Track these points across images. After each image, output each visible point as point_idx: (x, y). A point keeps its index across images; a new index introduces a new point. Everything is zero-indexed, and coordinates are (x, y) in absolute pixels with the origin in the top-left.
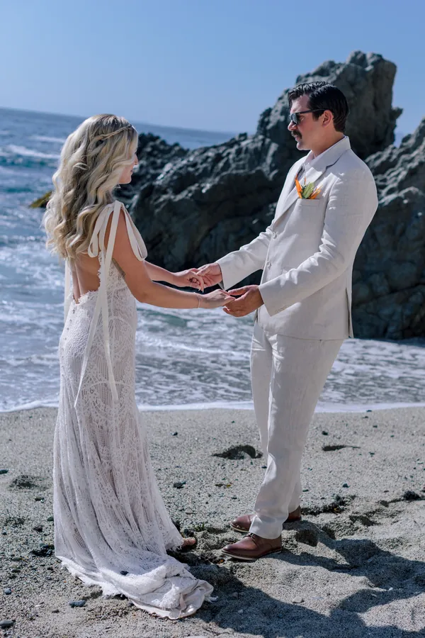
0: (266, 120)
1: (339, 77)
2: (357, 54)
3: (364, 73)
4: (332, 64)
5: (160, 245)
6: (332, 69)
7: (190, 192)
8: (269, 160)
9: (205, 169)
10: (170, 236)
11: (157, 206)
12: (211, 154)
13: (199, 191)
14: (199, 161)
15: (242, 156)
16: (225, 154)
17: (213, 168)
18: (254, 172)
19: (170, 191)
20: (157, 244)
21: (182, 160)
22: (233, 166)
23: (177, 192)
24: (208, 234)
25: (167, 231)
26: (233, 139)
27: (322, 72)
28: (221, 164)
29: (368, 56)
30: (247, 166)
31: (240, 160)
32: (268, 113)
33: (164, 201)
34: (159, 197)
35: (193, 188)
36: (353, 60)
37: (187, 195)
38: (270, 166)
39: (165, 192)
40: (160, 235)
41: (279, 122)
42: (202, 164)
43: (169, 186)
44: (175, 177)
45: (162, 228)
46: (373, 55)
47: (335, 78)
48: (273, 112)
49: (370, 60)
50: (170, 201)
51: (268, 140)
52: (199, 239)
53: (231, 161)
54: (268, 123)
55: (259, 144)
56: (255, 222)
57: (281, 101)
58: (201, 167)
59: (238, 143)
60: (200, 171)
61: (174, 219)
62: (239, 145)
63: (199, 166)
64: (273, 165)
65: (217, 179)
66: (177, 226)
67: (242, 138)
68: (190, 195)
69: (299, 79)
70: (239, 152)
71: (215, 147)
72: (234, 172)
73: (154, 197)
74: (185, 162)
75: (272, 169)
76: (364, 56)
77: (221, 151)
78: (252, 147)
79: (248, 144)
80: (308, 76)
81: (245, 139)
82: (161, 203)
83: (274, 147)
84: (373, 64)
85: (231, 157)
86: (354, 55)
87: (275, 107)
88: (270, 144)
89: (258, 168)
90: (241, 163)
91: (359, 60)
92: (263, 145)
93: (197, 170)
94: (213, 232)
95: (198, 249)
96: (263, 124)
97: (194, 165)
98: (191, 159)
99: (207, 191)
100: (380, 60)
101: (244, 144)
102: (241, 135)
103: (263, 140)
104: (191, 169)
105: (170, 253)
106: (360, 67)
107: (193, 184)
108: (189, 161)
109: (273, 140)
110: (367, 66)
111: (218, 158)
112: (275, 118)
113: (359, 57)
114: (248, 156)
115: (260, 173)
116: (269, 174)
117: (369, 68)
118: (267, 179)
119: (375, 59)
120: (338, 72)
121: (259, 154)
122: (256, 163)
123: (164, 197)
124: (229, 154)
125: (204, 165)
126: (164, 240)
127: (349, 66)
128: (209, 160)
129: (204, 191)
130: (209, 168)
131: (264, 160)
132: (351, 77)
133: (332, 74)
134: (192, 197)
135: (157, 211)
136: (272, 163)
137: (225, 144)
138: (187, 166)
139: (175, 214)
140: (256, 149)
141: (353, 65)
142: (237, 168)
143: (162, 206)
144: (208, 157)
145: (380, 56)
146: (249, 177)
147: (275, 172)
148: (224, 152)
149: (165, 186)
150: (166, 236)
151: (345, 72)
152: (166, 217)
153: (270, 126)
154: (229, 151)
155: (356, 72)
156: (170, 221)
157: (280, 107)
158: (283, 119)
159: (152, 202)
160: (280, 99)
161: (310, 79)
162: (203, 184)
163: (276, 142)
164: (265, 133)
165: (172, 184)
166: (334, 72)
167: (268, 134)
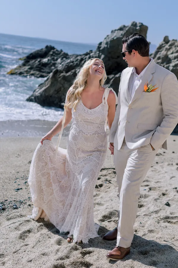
0: (100, 46)
1: (127, 31)
2: (134, 22)
3: (136, 30)
4: (124, 26)
5: (60, 92)
6: (124, 28)
7: (72, 72)
9: (77, 64)
10: (64, 89)
11: (60, 77)
12: (79, 58)
13: (75, 72)
14: (75, 60)
16: (84, 58)
19: (64, 72)
20: (59, 92)
21: (68, 60)
23: (67, 72)
25: (63, 87)
26: (87, 52)
27: (121, 29)
28: (83, 62)
29: (138, 23)
32: (100, 44)
34: (60, 74)
35: (73, 71)
36: (132, 25)
39: (62, 72)
40: (60, 88)
41: (105, 47)
42: (76, 61)
43: (64, 70)
44: (66, 67)
45: (61, 86)
46: (140, 23)
47: (125, 31)
48: (102, 44)
49: (138, 25)
50: (64, 76)
51: (100, 54)
54: (100, 47)
55: (97, 55)
57: (106, 39)
58: (75, 63)
61: (66, 82)
62: (90, 55)
66: (67, 85)
67: (91, 52)
68: (72, 73)
69: (112, 32)
71: (80, 55)
73: (58, 74)
74: (69, 61)
76: (136, 24)
79: (93, 55)
80: (115, 30)
81: (92, 53)
82: (61, 76)
83: (103, 56)
84: (140, 26)
86: (132, 23)
87: (103, 41)
88: (101, 55)
91: (134, 25)
92: (99, 55)
93: (74, 64)
96: (99, 47)
97: (73, 62)
98: (72, 59)
100: (142, 25)
101: (91, 54)
103: (99, 54)
104: (72, 64)
105: (64, 95)
106: (134, 28)
107: (73, 69)
108: (71, 61)
109: (103, 54)
110: (137, 27)
111: (82, 60)
112: (103, 46)
113: (134, 23)
117: (138, 28)
120: (127, 29)
123: (62, 74)
124: (86, 58)
125: (76, 62)
126: (62, 90)
127: (130, 27)
128: (79, 60)
129: (77, 72)
130: (79, 63)
132: (131, 31)
135: (59, 79)
137: (84, 54)
138: (70, 62)
139: (66, 81)
141: (132, 27)
143: (62, 77)
144: (78, 59)
145: (142, 24)
148: (84, 57)
149: (62, 70)
150: (62, 89)
151: (129, 29)
152: (62, 82)
153: (101, 49)
154: (86, 57)
155: (133, 29)
156: (64, 83)
157: (105, 42)
158: (106, 46)
159: (57, 76)
160: (105, 38)
161: (116, 32)
162: (76, 70)
163: (104, 54)
164: (99, 51)
165: (65, 69)
166: (125, 29)
167: (101, 52)
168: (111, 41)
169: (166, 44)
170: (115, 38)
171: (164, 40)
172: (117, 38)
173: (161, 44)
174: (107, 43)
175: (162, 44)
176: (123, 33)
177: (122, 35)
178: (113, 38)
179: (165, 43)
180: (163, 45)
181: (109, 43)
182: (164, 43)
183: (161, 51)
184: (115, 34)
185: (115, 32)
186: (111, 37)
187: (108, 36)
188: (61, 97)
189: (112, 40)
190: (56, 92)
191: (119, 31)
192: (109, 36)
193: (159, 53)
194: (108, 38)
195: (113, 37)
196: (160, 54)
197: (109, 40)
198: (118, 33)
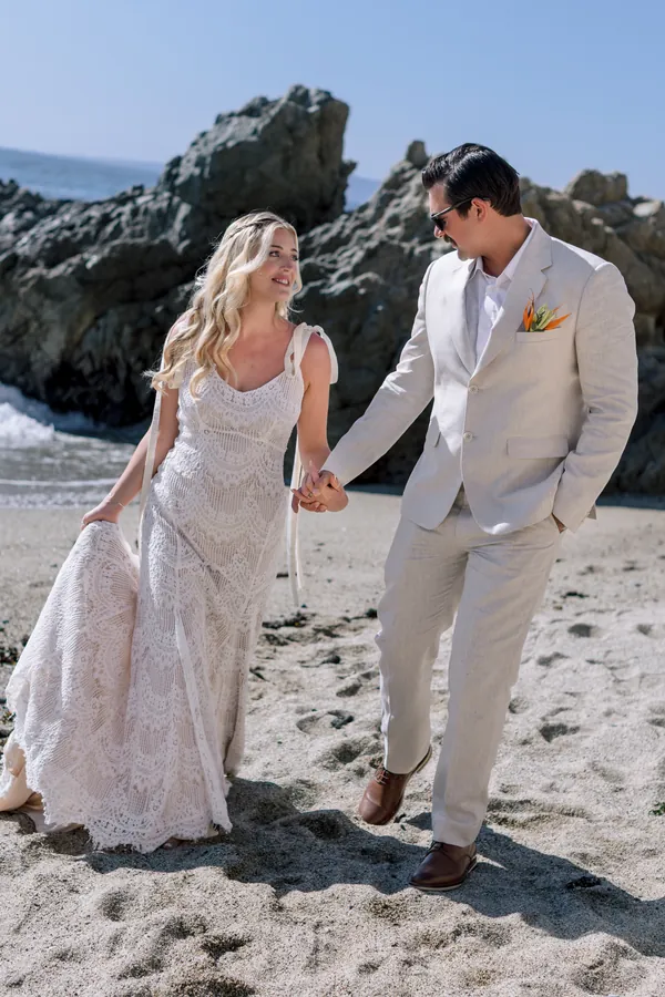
0: (174, 172)
1: (274, 120)
2: (298, 88)
3: (308, 115)
4: (264, 102)
5: (25, 338)
6: (264, 109)
7: (70, 265)
8: (178, 225)
9: (87, 234)
10: (41, 325)
11: (24, 284)
12: (95, 213)
13: (82, 265)
14: (78, 221)
15: (140, 218)
16: (114, 215)
17: (98, 232)
18: (157, 242)
19: (41, 263)
20: (20, 336)
21: (53, 220)
22: (127, 231)
23: (51, 265)
24: (94, 324)
25: (37, 318)
26: (124, 193)
27: (251, 111)
28: (109, 229)
29: (312, 92)
30: (146, 233)
31: (137, 224)
32: (176, 162)
33: (33, 277)
34: (25, 272)
35: (75, 260)
36: (293, 97)
37: (65, 271)
38: (180, 234)
39: (34, 265)
40: (26, 323)
41: (192, 176)
42: (81, 226)
43: (39, 255)
44: (48, 245)
45: (29, 314)
46: (319, 92)
47: (267, 121)
48: (184, 162)
49: (315, 99)
50: (41, 279)
51: (176, 200)
52: (81, 330)
53: (123, 225)
54: (177, 176)
55: (164, 204)
56: (159, 309)
57: (196, 147)
58: (81, 232)
59: (132, 198)
60: (80, 236)
61: (47, 302)
62: (134, 203)
63: (76, 230)
64: (184, 233)
65: (106, 250)
66: (50, 313)
67: (137, 192)
68: (70, 270)
69: (219, 120)
70: (135, 213)
71: (99, 203)
72: (130, 241)
73: (20, 271)
74: (57, 223)
75: (182, 239)
76: (307, 93)
77: (109, 209)
78: (153, 207)
79: (147, 202)
80: (232, 115)
81: (141, 195)
82: (28, 280)
83: (184, 210)
84: (319, 103)
85: (124, 218)
86: (293, 90)
87: (187, 154)
88: (178, 206)
89: (163, 237)
90: (138, 228)
91: (300, 97)
92: (170, 205)
93: (75, 235)
94: (101, 322)
95: (79, 344)
96: (170, 177)
97: (71, 228)
98: (67, 218)
99: (95, 266)
100: (327, 100)
101: (140, 201)
102: (135, 189)
103: (170, 199)
104: (67, 233)
105: (39, 348)
106: (301, 108)
107: (74, 254)
108: (63, 221)
109: (183, 200)
110: (310, 105)
111: (106, 219)
112: (187, 171)
113: (300, 92)
114: (148, 218)
115: (166, 243)
116: (178, 245)
117: (313, 109)
118: (175, 252)
119: (322, 97)
120: (273, 112)
121: (164, 218)
122: (159, 229)
123: (32, 272)
124: (120, 215)
125: (85, 229)
126: (31, 331)
127: (286, 105)
128: (93, 222)
129: (89, 265)
130: (93, 233)
131: (171, 226)
132: (290, 120)
133: (264, 115)
134: (73, 273)
135: (23, 290)
136: (182, 230)
137: (112, 200)
138: (61, 228)
139: (48, 296)
140: (159, 211)
141: (292, 104)
142: (133, 235)
143: (31, 283)
144: (90, 218)
145: (328, 93)
146: (149, 248)
147: (186, 243)
148: (113, 210)
149: (33, 256)
150: (34, 326)
151: (281, 112)
152: (35, 299)
153: (179, 181)
154: (120, 210)
155: (296, 113)
156: (41, 305)
157: (194, 156)
158: (197, 171)
159: (15, 278)
160: (194, 144)
161: (235, 120)
162: (86, 256)
163: (189, 203)
164: (172, 189)
165: (44, 254)
166: (267, 112)
167: (177, 191)
168: (215, 155)
169: (414, 171)
170: (231, 144)
171: (410, 157)
172: (239, 144)
173: (397, 169)
174: (200, 162)
175: (403, 171)
176: (260, 127)
177: (255, 132)
178: (224, 144)
179: (411, 168)
180: (407, 175)
181: (209, 160)
182: (408, 165)
183: (401, 197)
184: (230, 130)
185: (228, 122)
186: (216, 138)
187: (203, 135)
188: (28, 356)
189: (220, 149)
190: (9, 339)
191: (244, 118)
192: (210, 136)
193: (395, 202)
194: (206, 144)
195: (220, 141)
196: (398, 205)
197: (207, 151)
198: (240, 124)
